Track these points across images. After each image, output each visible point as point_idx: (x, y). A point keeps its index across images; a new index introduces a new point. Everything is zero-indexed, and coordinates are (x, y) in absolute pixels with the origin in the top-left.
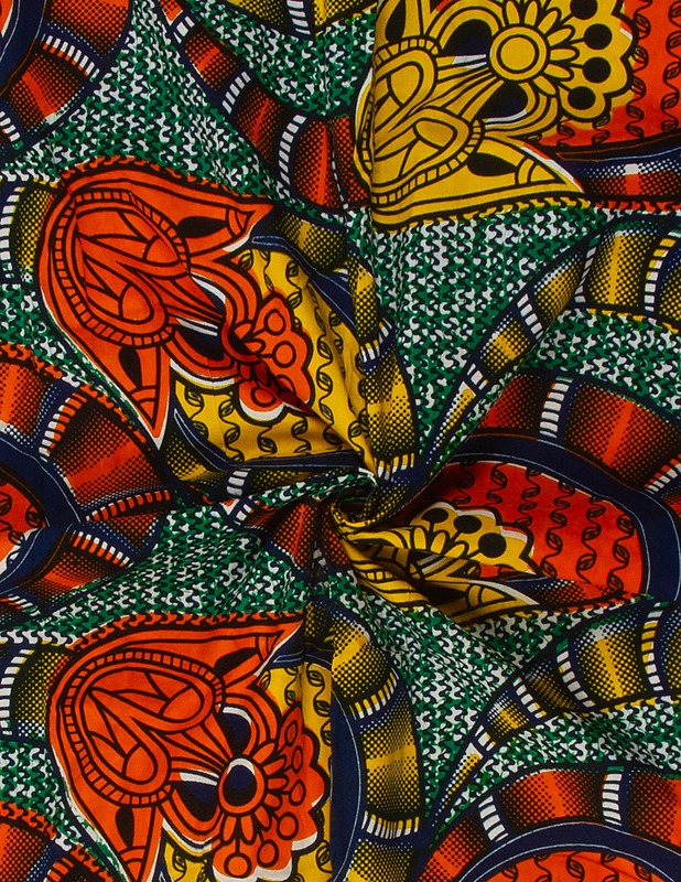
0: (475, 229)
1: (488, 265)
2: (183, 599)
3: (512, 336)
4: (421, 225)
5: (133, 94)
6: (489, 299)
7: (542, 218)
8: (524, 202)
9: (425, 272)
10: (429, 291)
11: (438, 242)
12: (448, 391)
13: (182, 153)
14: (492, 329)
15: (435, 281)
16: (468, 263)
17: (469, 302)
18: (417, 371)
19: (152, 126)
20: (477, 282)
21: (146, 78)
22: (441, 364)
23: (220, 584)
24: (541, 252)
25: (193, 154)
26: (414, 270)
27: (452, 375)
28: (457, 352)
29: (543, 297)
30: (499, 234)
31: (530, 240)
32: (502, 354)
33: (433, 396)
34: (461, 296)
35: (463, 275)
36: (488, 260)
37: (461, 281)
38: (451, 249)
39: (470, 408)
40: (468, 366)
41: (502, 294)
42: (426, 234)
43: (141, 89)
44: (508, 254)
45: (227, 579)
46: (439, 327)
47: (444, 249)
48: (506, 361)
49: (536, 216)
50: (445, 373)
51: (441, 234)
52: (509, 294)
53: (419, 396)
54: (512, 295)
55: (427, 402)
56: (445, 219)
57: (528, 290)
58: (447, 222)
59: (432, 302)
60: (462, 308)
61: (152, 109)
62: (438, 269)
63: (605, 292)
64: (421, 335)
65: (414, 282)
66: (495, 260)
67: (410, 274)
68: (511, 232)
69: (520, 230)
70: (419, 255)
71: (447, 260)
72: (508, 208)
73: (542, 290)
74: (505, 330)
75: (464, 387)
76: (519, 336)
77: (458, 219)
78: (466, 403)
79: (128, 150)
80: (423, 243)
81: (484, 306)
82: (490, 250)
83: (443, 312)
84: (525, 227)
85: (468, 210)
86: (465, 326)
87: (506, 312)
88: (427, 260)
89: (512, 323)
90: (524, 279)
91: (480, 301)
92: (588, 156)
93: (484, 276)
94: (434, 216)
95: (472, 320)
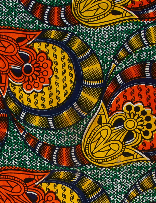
0: (114, 28)
1: (117, 36)
2: (13, 163)
3: (123, 52)
4: (101, 28)
5: (3, 11)
6: (118, 43)
7: (129, 24)
8: (125, 21)
9: (103, 39)
10: (104, 43)
11: (105, 32)
12: (109, 65)
13: (15, 23)
14: (119, 51)
15: (105, 40)
16: (113, 36)
17: (113, 45)
18: (102, 61)
19: (8, 18)
20: (115, 40)
21: (6, 7)
22: (108, 59)
23: (21, 160)
24: (129, 32)
25: (17, 23)
26: (100, 38)
27: (110, 61)
28: (111, 56)
29: (130, 42)
30: (120, 29)
31: (127, 29)
32: (121, 56)
33: (106, 66)
34: (111, 43)
35: (112, 39)
36: (117, 35)
37: (111, 40)
38: (109, 33)
39: (115, 68)
40: (114, 59)
41: (121, 42)
42: (103, 30)
43: (5, 10)
44: (122, 33)
45: (23, 159)
46: (107, 51)
47: (107, 33)
48: (122, 57)
49: (127, 24)
50: (109, 61)
51: (106, 29)
52: (122, 42)
53: (103, 67)
54: (123, 42)
55: (105, 68)
56: (107, 26)
57: (127, 41)
58: (107, 27)
59: (105, 45)
60: (112, 46)
61: (8, 14)
62: (106, 38)
63: (152, 41)
64: (103, 53)
65: (100, 41)
66: (119, 35)
67: (99, 39)
68: (122, 28)
69: (124, 27)
70: (101, 35)
71: (108, 35)
72: (121, 22)
73: (130, 41)
74: (122, 51)
75: (113, 64)
76: (125, 52)
77: (110, 26)
78: (114, 67)
79: (3, 24)
80: (102, 32)
81: (117, 45)
82: (118, 32)
83: (107, 47)
84: (125, 27)
85: (112, 23)
86: (113, 50)
87: (122, 46)
88: (103, 36)
89: (123, 49)
90: (126, 39)
91: (116, 44)
92: (139, 10)
93: (116, 38)
94: (104, 26)
95: (114, 49)
